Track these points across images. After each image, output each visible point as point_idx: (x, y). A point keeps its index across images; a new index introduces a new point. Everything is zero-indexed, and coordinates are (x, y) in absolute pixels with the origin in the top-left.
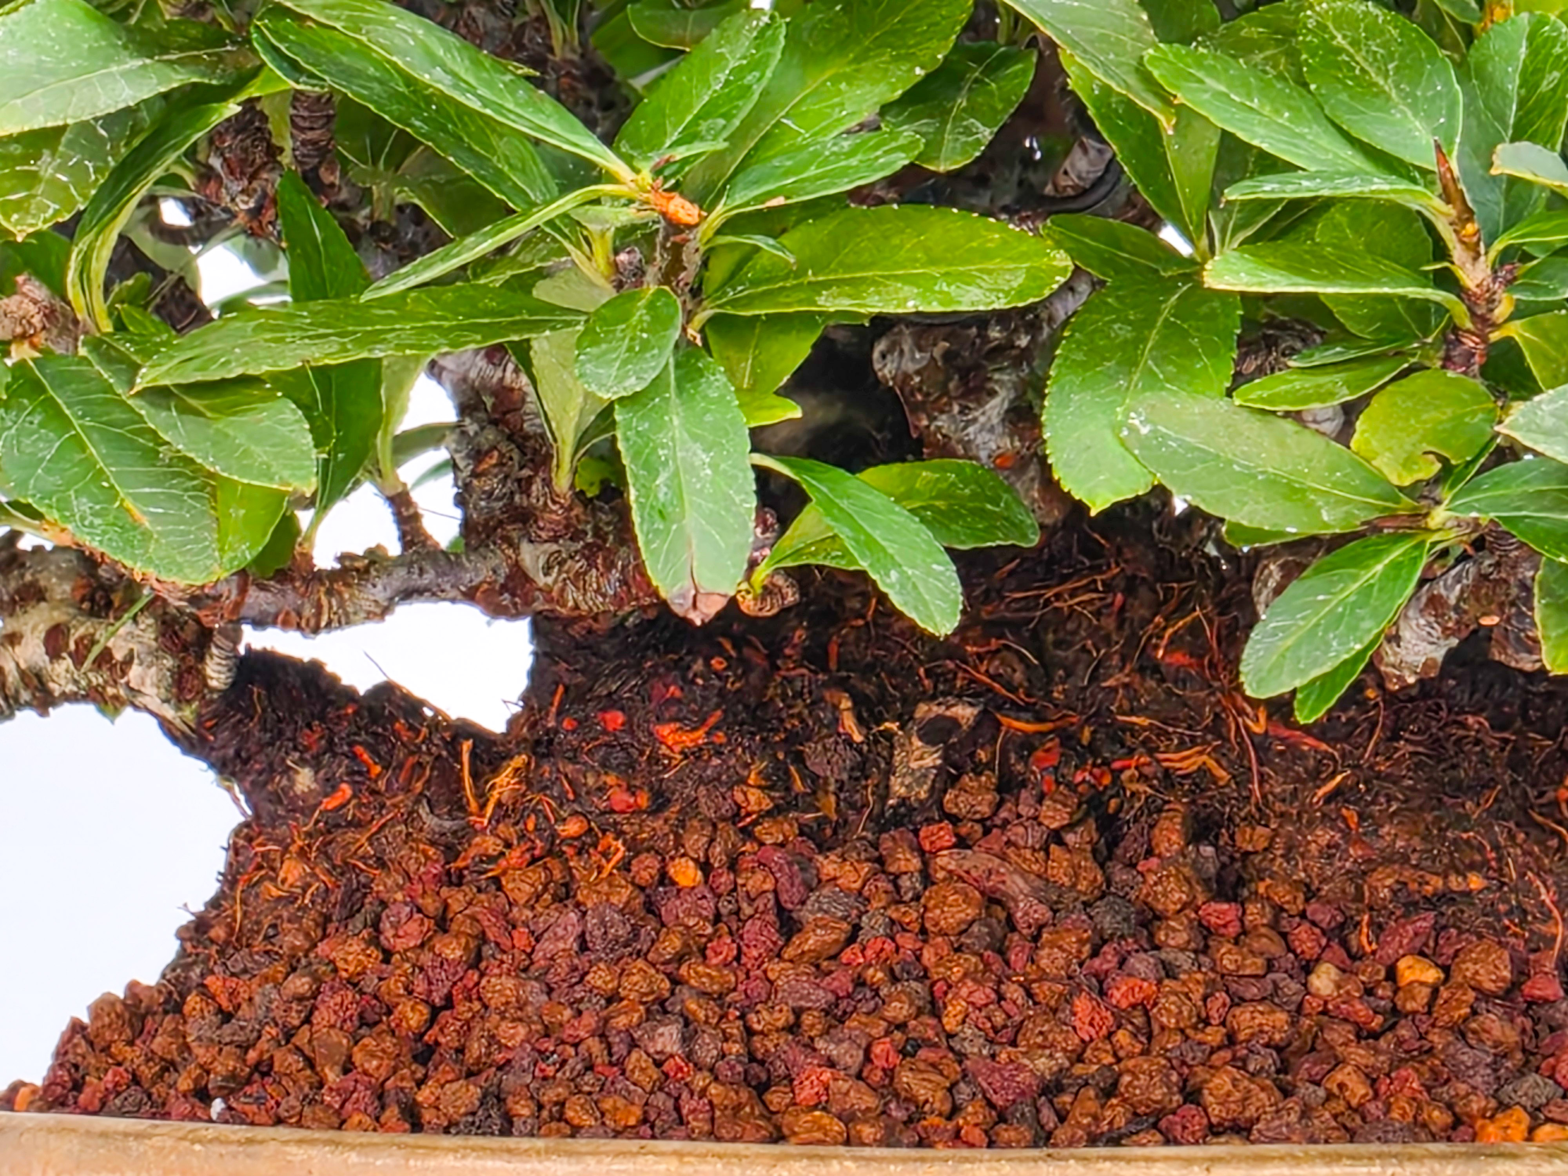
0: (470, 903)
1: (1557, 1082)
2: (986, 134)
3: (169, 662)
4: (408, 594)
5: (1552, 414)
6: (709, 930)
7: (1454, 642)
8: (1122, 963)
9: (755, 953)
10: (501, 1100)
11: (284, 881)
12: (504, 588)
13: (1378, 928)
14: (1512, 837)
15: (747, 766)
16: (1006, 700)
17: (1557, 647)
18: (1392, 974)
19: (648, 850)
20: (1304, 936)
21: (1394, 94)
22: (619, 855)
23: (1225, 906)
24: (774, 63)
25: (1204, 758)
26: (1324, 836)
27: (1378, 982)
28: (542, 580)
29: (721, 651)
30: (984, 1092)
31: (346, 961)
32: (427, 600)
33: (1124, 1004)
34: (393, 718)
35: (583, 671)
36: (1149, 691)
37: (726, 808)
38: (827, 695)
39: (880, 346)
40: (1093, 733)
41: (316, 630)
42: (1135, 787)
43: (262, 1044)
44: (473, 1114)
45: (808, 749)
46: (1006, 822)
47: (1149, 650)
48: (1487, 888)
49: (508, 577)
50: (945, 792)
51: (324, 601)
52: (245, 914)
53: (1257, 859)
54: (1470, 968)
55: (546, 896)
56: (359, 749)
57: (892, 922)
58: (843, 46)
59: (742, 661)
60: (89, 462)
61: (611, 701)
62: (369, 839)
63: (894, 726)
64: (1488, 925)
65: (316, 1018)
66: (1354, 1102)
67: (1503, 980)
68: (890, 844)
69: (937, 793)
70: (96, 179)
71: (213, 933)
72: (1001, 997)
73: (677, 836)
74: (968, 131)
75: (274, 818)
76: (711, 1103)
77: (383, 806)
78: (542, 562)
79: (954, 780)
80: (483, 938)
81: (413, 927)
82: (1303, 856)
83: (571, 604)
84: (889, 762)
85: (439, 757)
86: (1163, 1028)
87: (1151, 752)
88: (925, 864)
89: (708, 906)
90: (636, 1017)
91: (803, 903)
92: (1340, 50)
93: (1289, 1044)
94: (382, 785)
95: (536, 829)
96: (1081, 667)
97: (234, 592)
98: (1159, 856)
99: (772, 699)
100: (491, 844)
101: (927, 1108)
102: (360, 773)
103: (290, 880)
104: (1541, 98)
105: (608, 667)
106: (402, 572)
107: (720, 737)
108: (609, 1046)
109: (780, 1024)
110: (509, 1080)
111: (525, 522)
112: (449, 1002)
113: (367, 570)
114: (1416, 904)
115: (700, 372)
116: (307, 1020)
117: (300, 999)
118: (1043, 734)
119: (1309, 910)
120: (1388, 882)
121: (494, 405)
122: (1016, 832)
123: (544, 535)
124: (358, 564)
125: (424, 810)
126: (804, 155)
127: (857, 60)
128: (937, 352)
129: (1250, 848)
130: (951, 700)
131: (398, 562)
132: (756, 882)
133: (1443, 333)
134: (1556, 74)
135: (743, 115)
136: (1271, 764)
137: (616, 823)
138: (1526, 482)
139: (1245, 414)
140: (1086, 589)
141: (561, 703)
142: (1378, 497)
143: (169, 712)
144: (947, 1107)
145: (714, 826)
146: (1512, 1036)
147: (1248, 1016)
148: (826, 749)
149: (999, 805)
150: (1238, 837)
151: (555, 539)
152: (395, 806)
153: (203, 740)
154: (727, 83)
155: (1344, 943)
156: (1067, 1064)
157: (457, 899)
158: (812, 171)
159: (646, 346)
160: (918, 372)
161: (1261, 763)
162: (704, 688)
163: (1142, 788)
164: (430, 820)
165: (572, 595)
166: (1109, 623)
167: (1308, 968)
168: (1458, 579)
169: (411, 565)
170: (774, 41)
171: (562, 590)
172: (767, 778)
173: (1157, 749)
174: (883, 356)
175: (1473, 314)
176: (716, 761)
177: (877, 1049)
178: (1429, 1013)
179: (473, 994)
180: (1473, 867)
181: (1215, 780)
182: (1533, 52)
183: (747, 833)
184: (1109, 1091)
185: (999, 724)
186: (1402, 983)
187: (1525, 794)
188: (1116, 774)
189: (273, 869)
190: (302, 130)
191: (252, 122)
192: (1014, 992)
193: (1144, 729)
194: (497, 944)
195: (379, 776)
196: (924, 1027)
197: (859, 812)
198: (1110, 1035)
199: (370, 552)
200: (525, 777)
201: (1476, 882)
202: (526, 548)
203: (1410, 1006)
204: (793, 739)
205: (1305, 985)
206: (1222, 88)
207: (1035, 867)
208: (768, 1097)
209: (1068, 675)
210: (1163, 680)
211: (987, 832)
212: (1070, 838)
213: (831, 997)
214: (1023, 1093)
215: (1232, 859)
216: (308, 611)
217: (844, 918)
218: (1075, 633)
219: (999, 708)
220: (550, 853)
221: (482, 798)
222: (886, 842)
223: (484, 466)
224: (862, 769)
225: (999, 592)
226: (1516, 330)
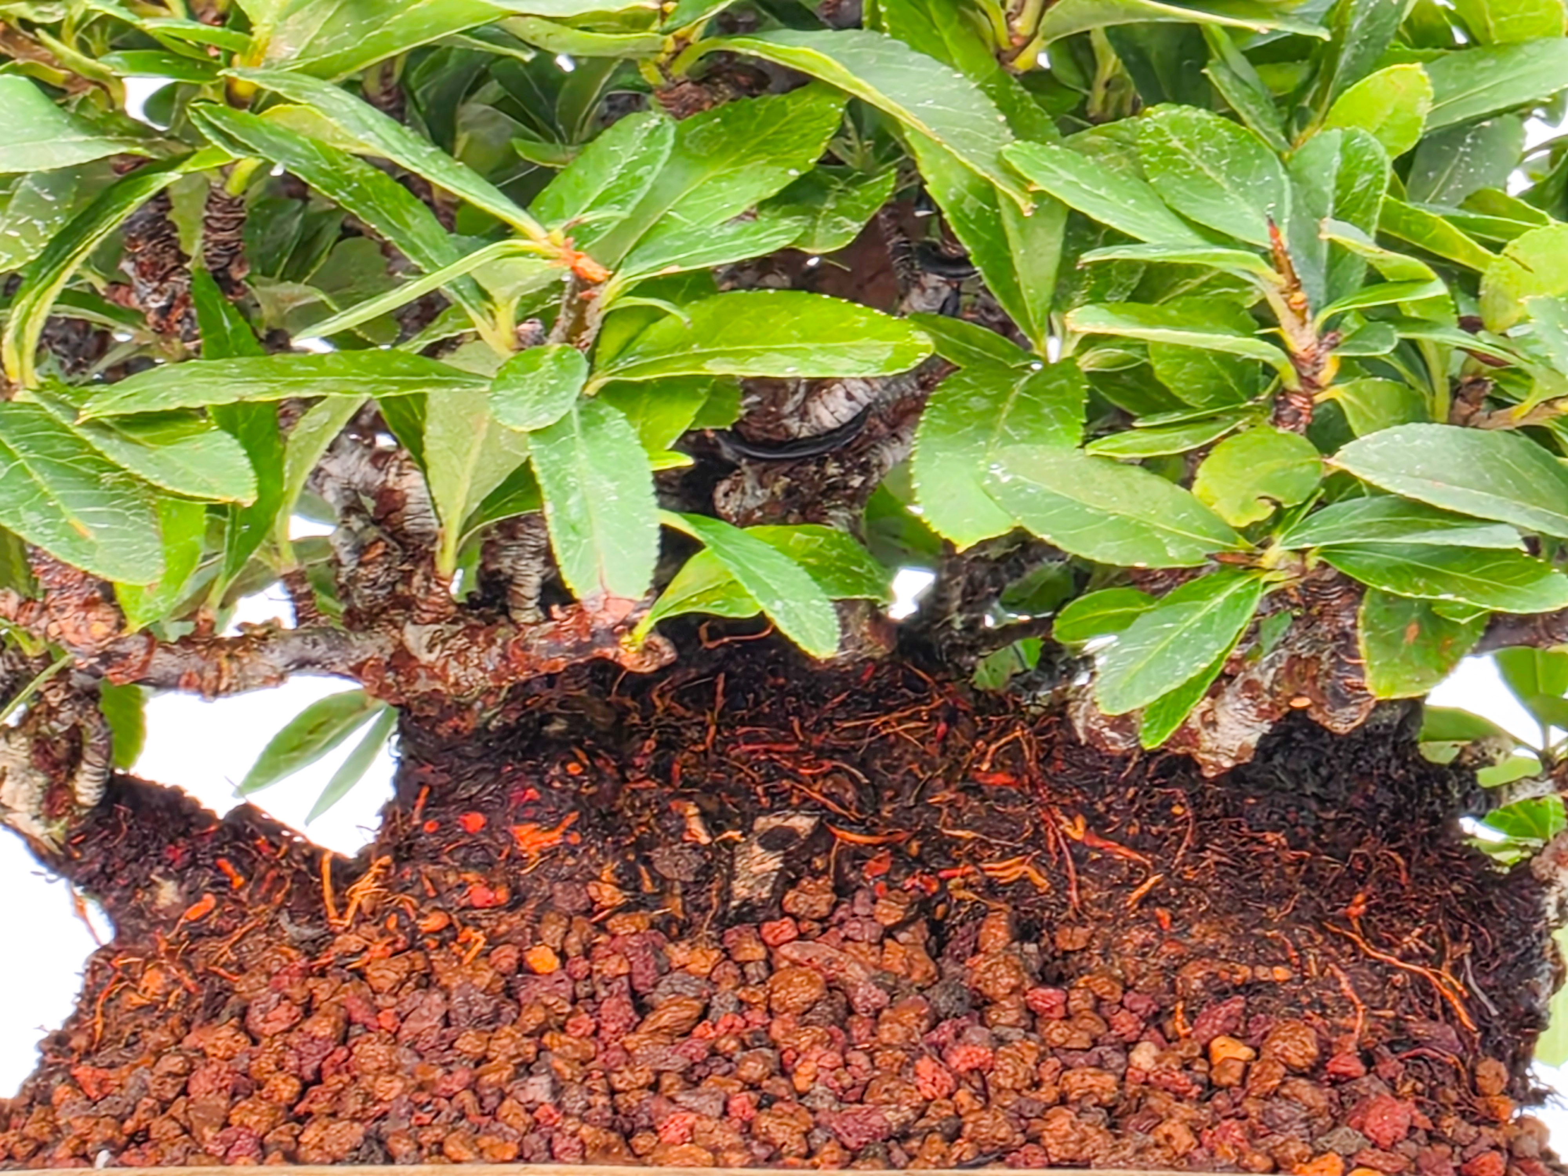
0: (335, 993)
1: (1366, 1136)
2: (855, 227)
3: (40, 779)
4: (303, 664)
5: (1377, 452)
6: (568, 1009)
7: (1266, 727)
8: (958, 1036)
9: (613, 1027)
10: (381, 1142)
11: (145, 990)
12: (389, 666)
13: (1191, 1016)
14: (1311, 939)
15: (599, 865)
16: (839, 815)
17: (1378, 675)
18: (1206, 1054)
19: (507, 943)
20: (1124, 1020)
21: (1226, 186)
22: (480, 945)
23: (1051, 991)
24: (664, 158)
25: (1024, 868)
26: (1138, 936)
27: (1194, 1059)
28: (426, 658)
29: (576, 759)
30: (838, 1135)
31: (214, 1046)
32: (316, 674)
33: (963, 1068)
34: (253, 836)
35: (448, 771)
36: (971, 809)
37: (581, 903)
38: (673, 805)
39: (724, 486)
40: (921, 847)
41: (216, 693)
42: (962, 894)
43: (139, 1115)
44: (358, 1149)
45: (655, 855)
46: (842, 921)
47: (971, 774)
48: (1291, 980)
49: (392, 656)
50: (785, 893)
51: (225, 664)
52: (105, 1026)
53: (1076, 958)
54: (1278, 1046)
55: (410, 984)
56: (222, 861)
57: (741, 1002)
58: (724, 150)
59: (595, 770)
60: (34, 489)
61: (472, 804)
62: (232, 947)
63: (736, 834)
64: (1291, 1014)
65: (193, 1088)
66: (1181, 1151)
67: (1311, 1056)
68: (734, 937)
69: (778, 894)
70: (46, 234)
71: (73, 1043)
72: (846, 1064)
73: (535, 932)
74: (838, 225)
75: (137, 933)
76: (582, 1142)
77: (244, 915)
78: (426, 639)
79: (793, 884)
80: (349, 1022)
81: (282, 1012)
82: (1119, 954)
83: (452, 680)
84: (731, 867)
85: (298, 871)
86: (1000, 1089)
87: (976, 862)
88: (770, 954)
89: (566, 988)
90: (505, 1074)
91: (655, 986)
92: (1175, 152)
93: (1116, 1107)
94: (243, 896)
95: (398, 926)
96: (907, 787)
97: (143, 652)
98: (986, 952)
99: (621, 810)
100: (353, 942)
101: (785, 1149)
102: (223, 884)
103: (152, 989)
104: (1355, 197)
105: (472, 769)
106: (297, 642)
107: (575, 838)
108: (481, 1100)
109: (641, 1082)
110: (386, 1126)
111: (408, 608)
112: (318, 1078)
113: (264, 638)
114: (1226, 992)
115: (602, 419)
116: (184, 1092)
117: (176, 1075)
118: (875, 846)
119: (1127, 1001)
120: (1200, 974)
121: (376, 509)
122: (852, 928)
123: (427, 617)
124: (257, 632)
125: (284, 919)
126: (691, 238)
127: (734, 164)
128: (778, 488)
129: (1069, 947)
130: (789, 812)
131: (295, 634)
132: (613, 966)
133: (1274, 393)
134: (1368, 177)
135: (635, 201)
136: (1086, 872)
137: (474, 919)
138: (1354, 517)
139: (1098, 463)
140: (909, 718)
141: (426, 806)
142: (1217, 537)
143: (38, 829)
144: (803, 1150)
145: (570, 919)
146: (1322, 1103)
147: (1079, 1077)
148: (672, 853)
149: (836, 905)
150: (1059, 940)
151: (436, 621)
152: (256, 915)
153: (69, 858)
154: (620, 176)
155: (1160, 1028)
156: (912, 1117)
157: (323, 989)
158: (701, 249)
159: (554, 389)
160: (760, 508)
161: (1078, 872)
162: (563, 791)
163: (967, 894)
164: (291, 930)
165: (454, 670)
166: (933, 749)
167: (1127, 1047)
168: (1271, 664)
169: (305, 636)
170: (663, 141)
171: (444, 668)
172: (619, 876)
173: (981, 860)
174: (726, 495)
175: (1300, 376)
176: (571, 861)
177: (734, 1103)
178: (1243, 1085)
179: (344, 1066)
180: (1277, 962)
181: (1035, 887)
182: (1347, 160)
183: (601, 927)
184: (954, 1136)
185: (834, 836)
186: (1216, 1061)
187: (1319, 906)
188: (944, 882)
189: (134, 981)
190: (215, 230)
191: (162, 228)
192: (859, 1059)
193: (969, 841)
194: (365, 1025)
195: (241, 888)
196: (778, 1086)
197: (704, 911)
198: (950, 1096)
199: (266, 624)
200: (386, 882)
201: (1281, 973)
202: (409, 628)
203: (1225, 1080)
204: (639, 846)
205: (1127, 1059)
206: (1074, 179)
207: (872, 959)
208: (632, 1141)
209: (897, 795)
210: (983, 800)
211: (824, 931)
212: (903, 937)
213: (688, 1062)
214: (875, 1136)
215: (1055, 958)
216: (210, 674)
217: (696, 998)
218: (900, 758)
219: (833, 822)
220: (411, 947)
221: (342, 907)
222: (731, 936)
223: (368, 557)
224: (706, 872)
225: (830, 720)
226: (1340, 393)
